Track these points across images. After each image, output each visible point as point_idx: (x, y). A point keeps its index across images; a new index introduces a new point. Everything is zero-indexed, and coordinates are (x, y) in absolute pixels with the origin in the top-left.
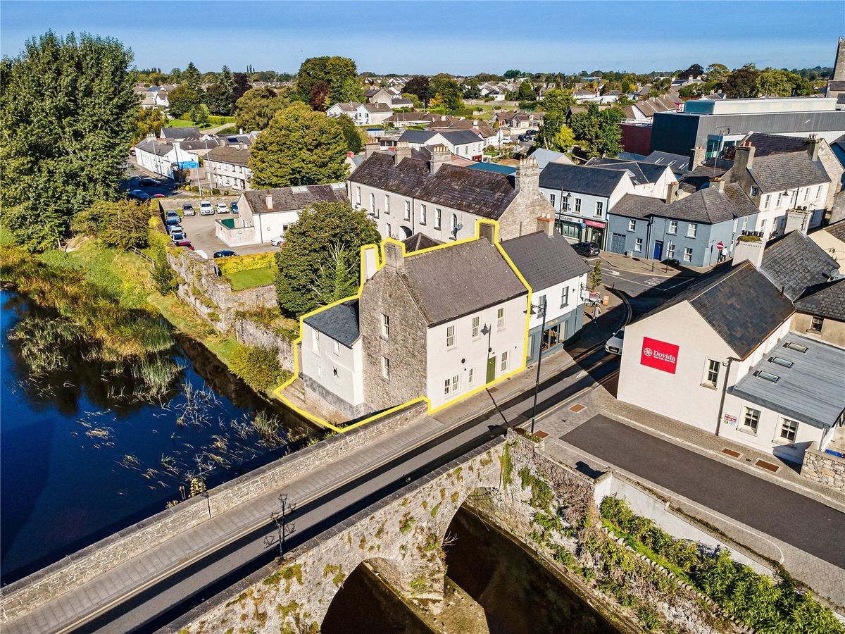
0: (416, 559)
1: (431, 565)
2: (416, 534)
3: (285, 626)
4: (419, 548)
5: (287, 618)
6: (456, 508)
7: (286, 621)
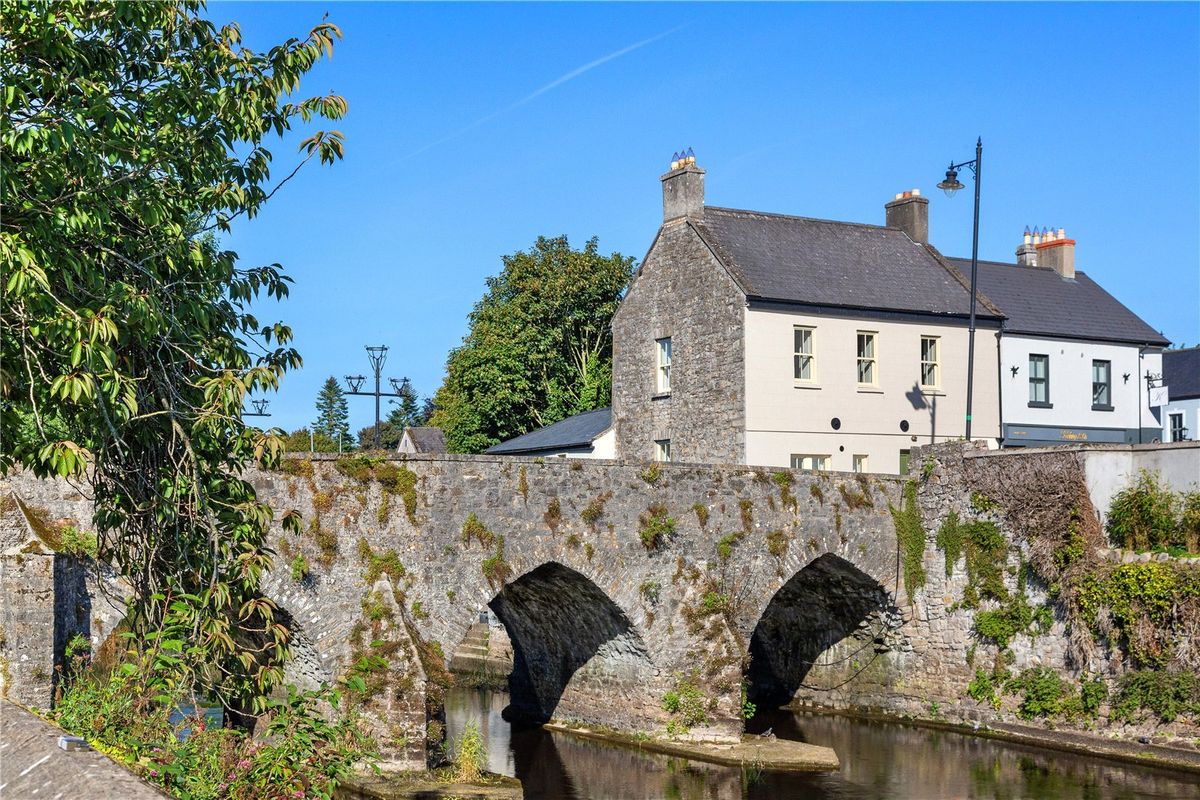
0: (680, 638)
1: (711, 646)
2: (681, 580)
3: (372, 600)
4: (689, 615)
5: (377, 584)
6: (780, 573)
7: (375, 590)
